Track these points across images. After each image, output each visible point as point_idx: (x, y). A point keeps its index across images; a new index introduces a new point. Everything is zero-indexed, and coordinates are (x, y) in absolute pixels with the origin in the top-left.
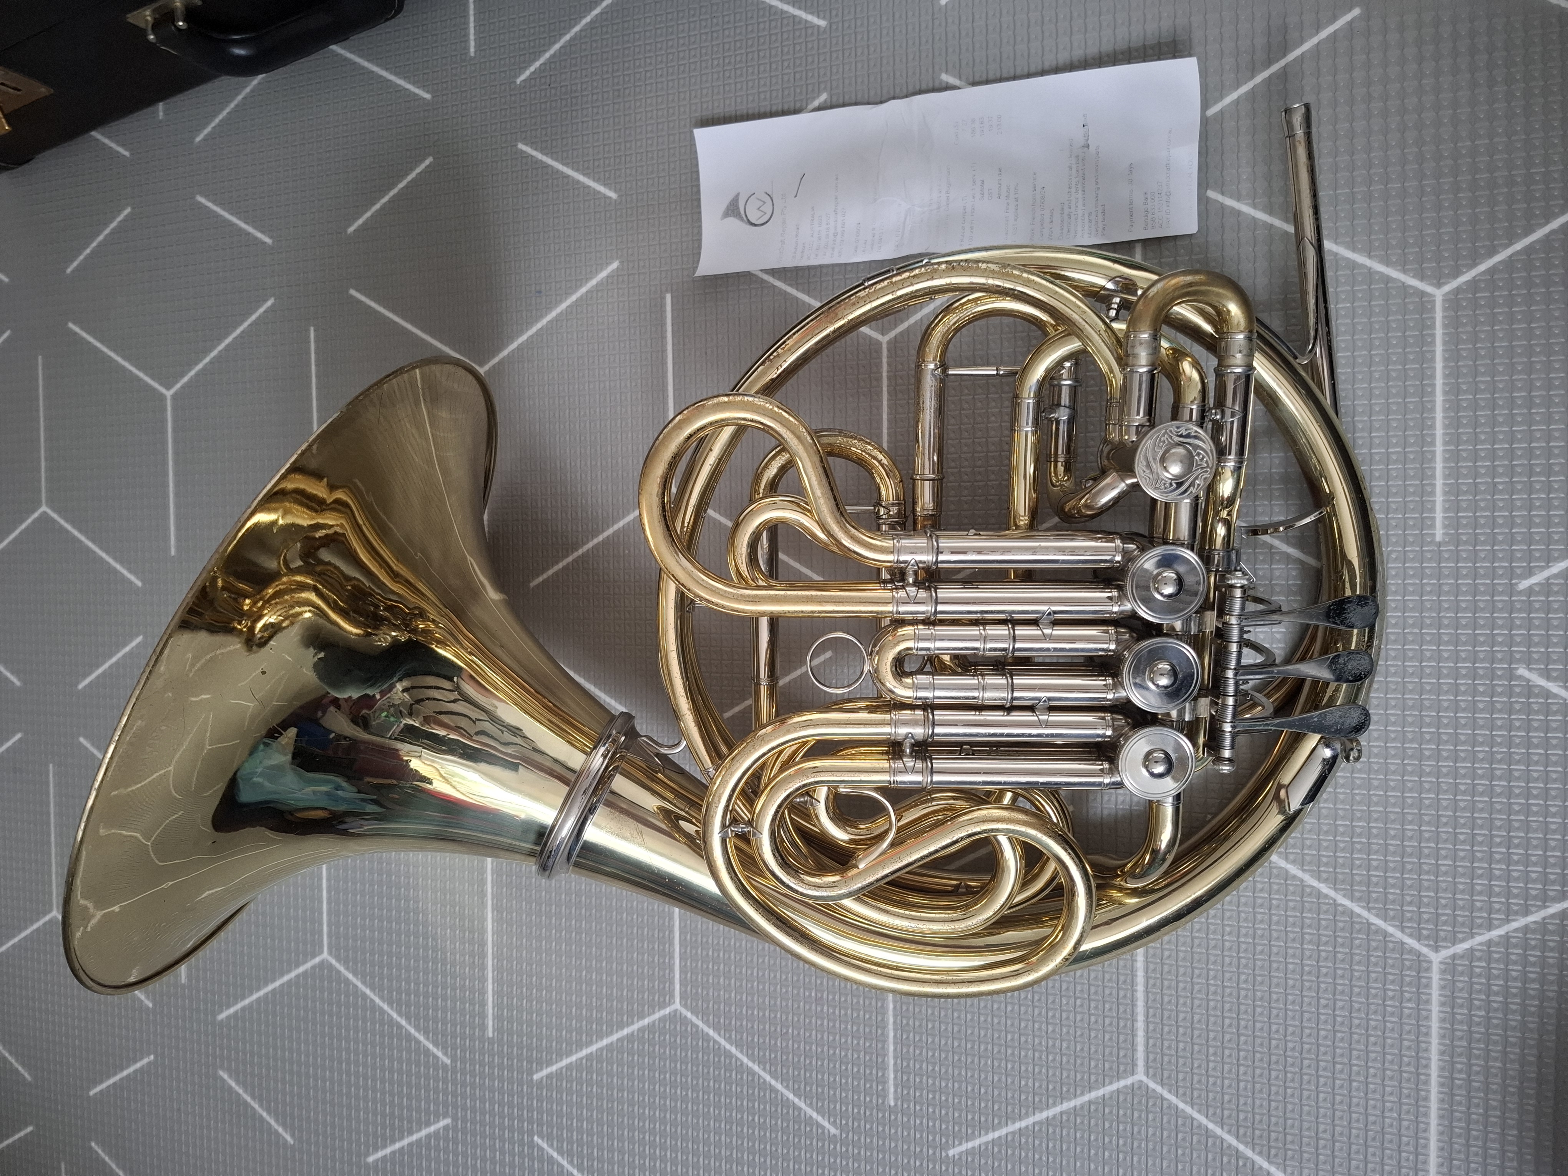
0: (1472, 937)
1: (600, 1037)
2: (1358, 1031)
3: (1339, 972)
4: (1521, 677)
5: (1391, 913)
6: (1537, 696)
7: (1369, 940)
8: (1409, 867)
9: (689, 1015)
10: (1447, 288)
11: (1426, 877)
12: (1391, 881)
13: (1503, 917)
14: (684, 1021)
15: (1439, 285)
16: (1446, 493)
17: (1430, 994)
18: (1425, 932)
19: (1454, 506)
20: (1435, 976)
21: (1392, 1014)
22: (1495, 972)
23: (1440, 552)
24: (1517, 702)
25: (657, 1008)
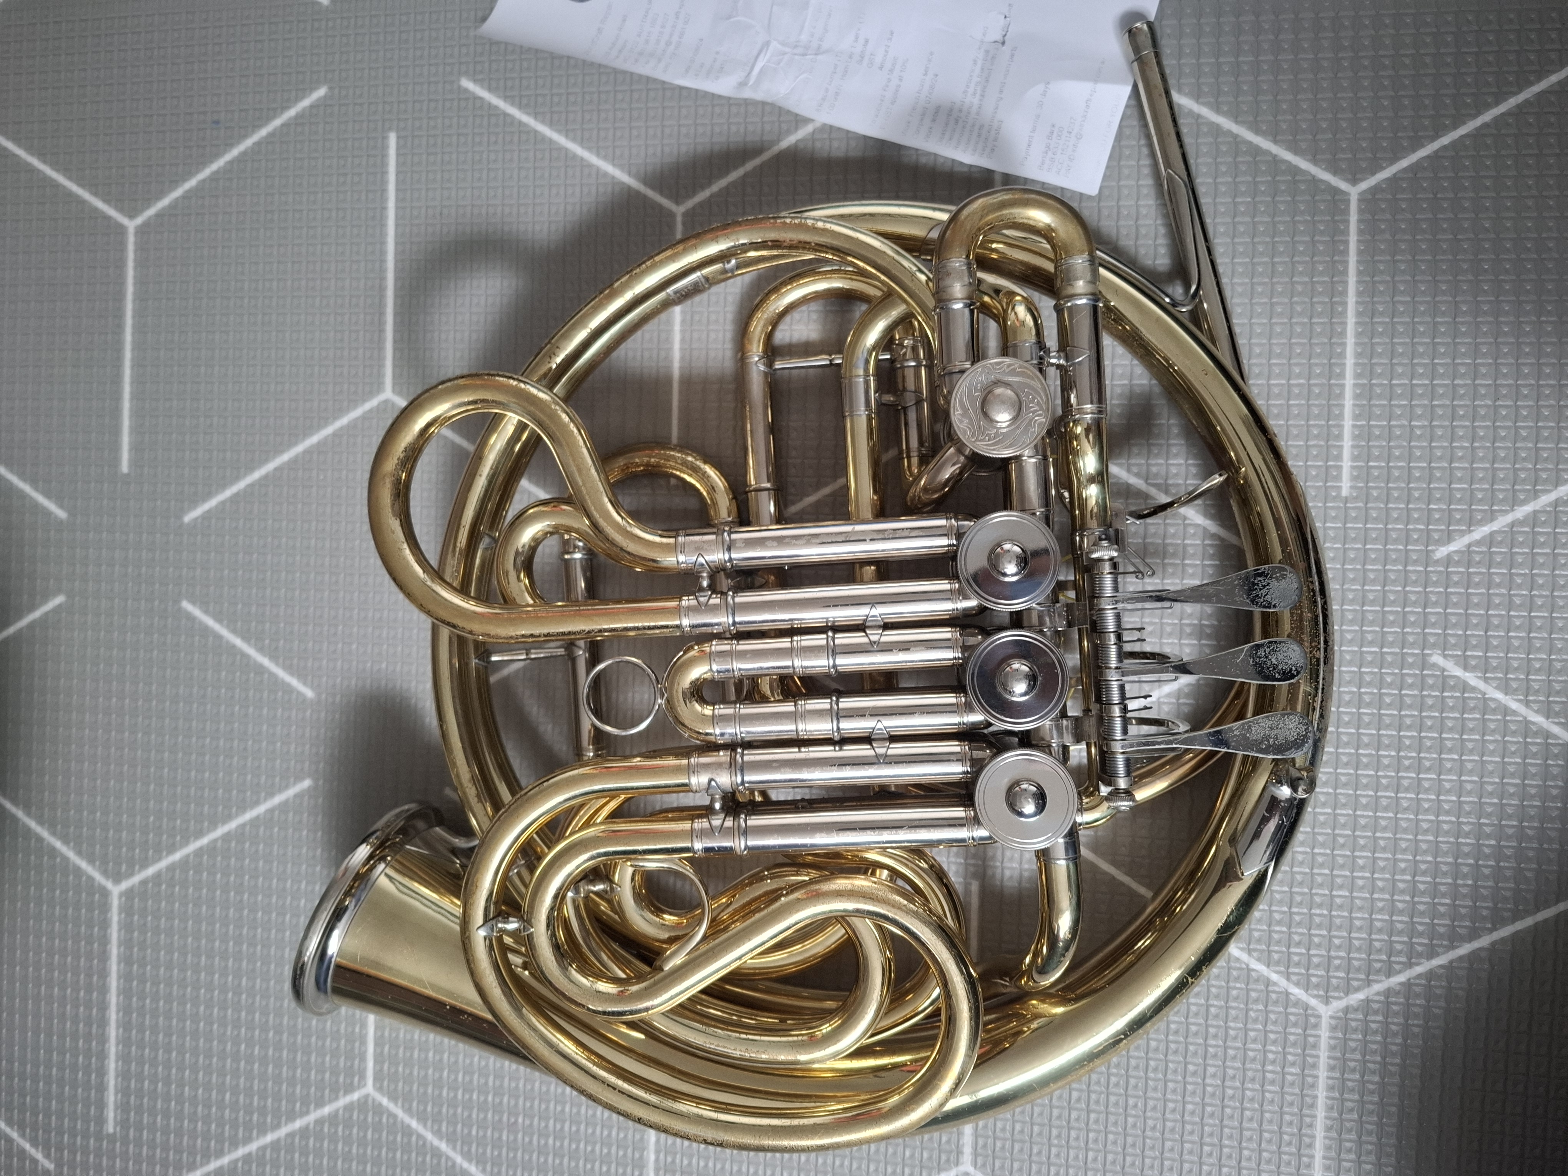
0: (1369, 985)
1: (263, 1131)
2: (1231, 1103)
3: (1212, 1030)
4: (1434, 666)
5: (1276, 956)
6: (1453, 688)
7: (1248, 990)
8: (1298, 898)
9: (385, 1101)
10: (1364, 186)
11: (1318, 911)
12: (1277, 916)
13: (1404, 959)
14: (379, 1110)
15: (1354, 181)
16: (1355, 437)
17: (1318, 1057)
18: (1314, 980)
19: (1363, 454)
20: (1324, 1033)
21: (1272, 1082)
22: (1393, 1027)
23: (1346, 509)
24: (1429, 696)
25: (342, 1093)
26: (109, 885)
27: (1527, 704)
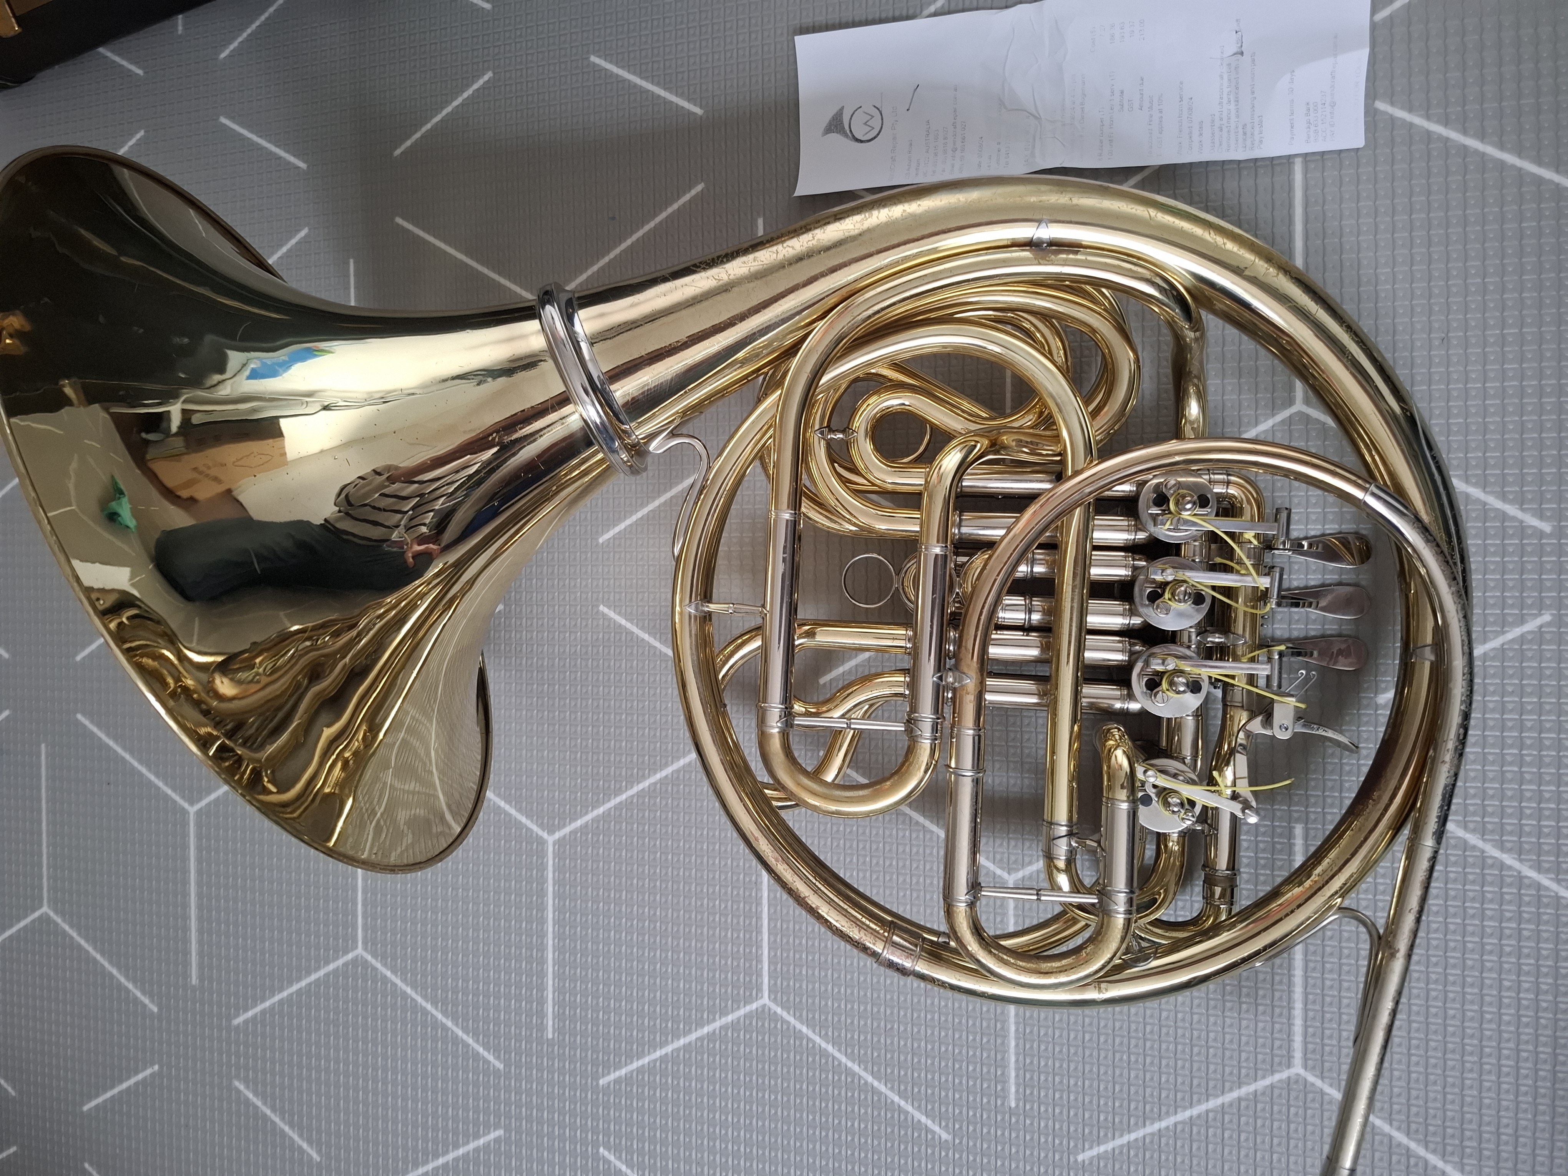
1: (676, 1036)
2: (1545, 1015)
3: (1525, 951)
7: (1558, 915)
9: (779, 1010)
14: (774, 1017)
25: (742, 1004)
26: (545, 835)
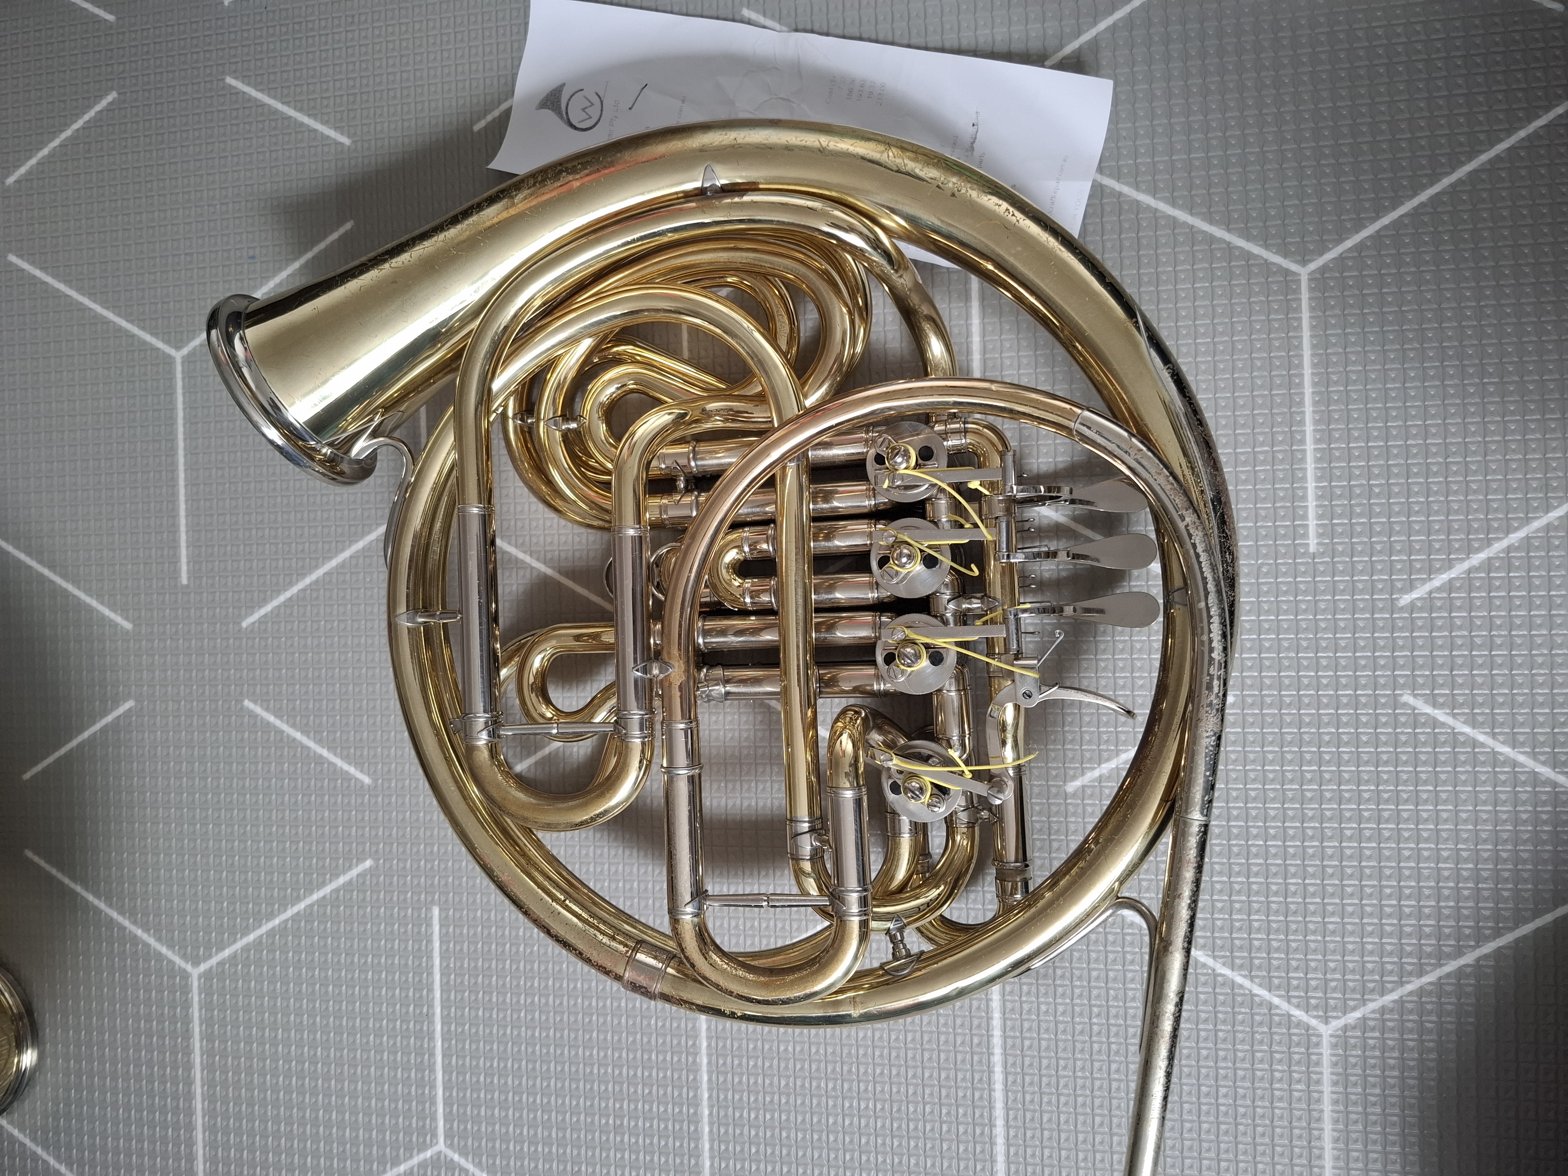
0: (1364, 1005)
2: (1244, 1121)
3: (1221, 1053)
4: (1405, 705)
5: (1276, 981)
6: (1424, 725)
7: (1252, 1015)
8: (1294, 927)
9: (456, 1157)
10: (1312, 266)
11: (1312, 938)
12: (1275, 944)
13: (1396, 979)
14: (451, 1165)
15: (1304, 263)
16: (1318, 498)
17: (1321, 1073)
18: (1313, 1001)
19: (1327, 513)
20: (1326, 1050)
21: (1281, 1099)
22: (1390, 1043)
23: (1315, 564)
24: (1402, 733)
25: (415, 1151)
26: (189, 968)
27: (1494, 735)
